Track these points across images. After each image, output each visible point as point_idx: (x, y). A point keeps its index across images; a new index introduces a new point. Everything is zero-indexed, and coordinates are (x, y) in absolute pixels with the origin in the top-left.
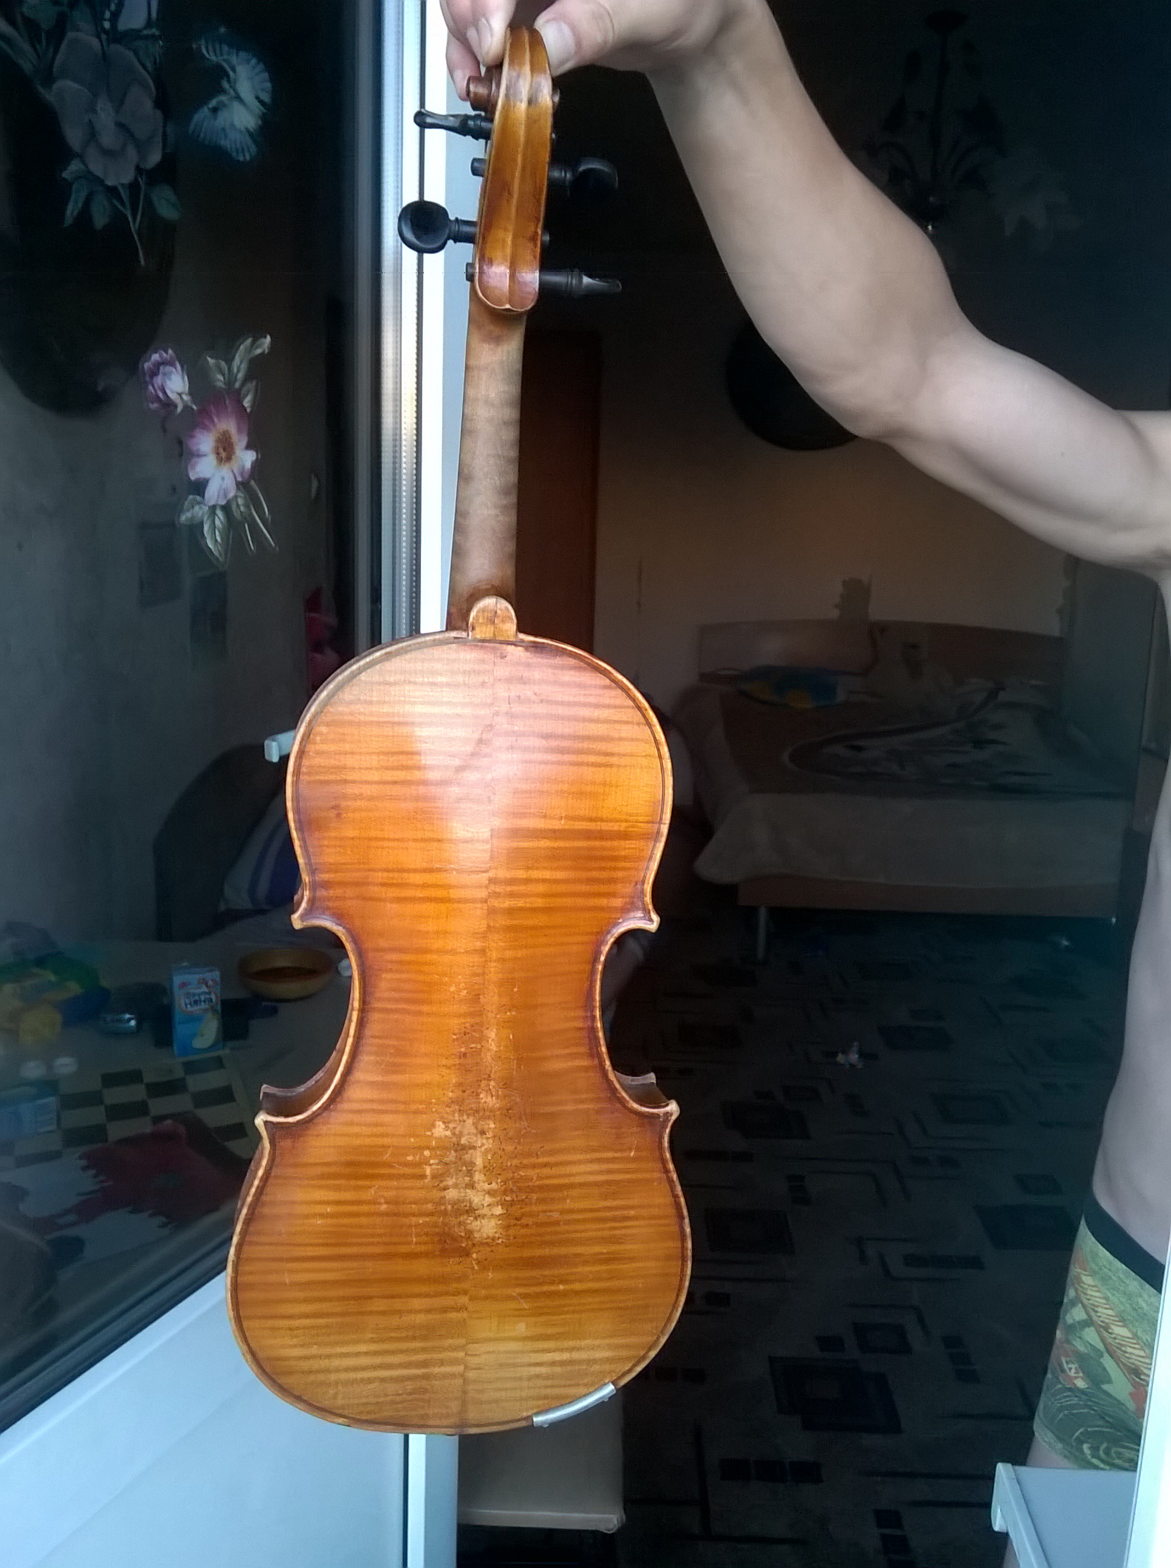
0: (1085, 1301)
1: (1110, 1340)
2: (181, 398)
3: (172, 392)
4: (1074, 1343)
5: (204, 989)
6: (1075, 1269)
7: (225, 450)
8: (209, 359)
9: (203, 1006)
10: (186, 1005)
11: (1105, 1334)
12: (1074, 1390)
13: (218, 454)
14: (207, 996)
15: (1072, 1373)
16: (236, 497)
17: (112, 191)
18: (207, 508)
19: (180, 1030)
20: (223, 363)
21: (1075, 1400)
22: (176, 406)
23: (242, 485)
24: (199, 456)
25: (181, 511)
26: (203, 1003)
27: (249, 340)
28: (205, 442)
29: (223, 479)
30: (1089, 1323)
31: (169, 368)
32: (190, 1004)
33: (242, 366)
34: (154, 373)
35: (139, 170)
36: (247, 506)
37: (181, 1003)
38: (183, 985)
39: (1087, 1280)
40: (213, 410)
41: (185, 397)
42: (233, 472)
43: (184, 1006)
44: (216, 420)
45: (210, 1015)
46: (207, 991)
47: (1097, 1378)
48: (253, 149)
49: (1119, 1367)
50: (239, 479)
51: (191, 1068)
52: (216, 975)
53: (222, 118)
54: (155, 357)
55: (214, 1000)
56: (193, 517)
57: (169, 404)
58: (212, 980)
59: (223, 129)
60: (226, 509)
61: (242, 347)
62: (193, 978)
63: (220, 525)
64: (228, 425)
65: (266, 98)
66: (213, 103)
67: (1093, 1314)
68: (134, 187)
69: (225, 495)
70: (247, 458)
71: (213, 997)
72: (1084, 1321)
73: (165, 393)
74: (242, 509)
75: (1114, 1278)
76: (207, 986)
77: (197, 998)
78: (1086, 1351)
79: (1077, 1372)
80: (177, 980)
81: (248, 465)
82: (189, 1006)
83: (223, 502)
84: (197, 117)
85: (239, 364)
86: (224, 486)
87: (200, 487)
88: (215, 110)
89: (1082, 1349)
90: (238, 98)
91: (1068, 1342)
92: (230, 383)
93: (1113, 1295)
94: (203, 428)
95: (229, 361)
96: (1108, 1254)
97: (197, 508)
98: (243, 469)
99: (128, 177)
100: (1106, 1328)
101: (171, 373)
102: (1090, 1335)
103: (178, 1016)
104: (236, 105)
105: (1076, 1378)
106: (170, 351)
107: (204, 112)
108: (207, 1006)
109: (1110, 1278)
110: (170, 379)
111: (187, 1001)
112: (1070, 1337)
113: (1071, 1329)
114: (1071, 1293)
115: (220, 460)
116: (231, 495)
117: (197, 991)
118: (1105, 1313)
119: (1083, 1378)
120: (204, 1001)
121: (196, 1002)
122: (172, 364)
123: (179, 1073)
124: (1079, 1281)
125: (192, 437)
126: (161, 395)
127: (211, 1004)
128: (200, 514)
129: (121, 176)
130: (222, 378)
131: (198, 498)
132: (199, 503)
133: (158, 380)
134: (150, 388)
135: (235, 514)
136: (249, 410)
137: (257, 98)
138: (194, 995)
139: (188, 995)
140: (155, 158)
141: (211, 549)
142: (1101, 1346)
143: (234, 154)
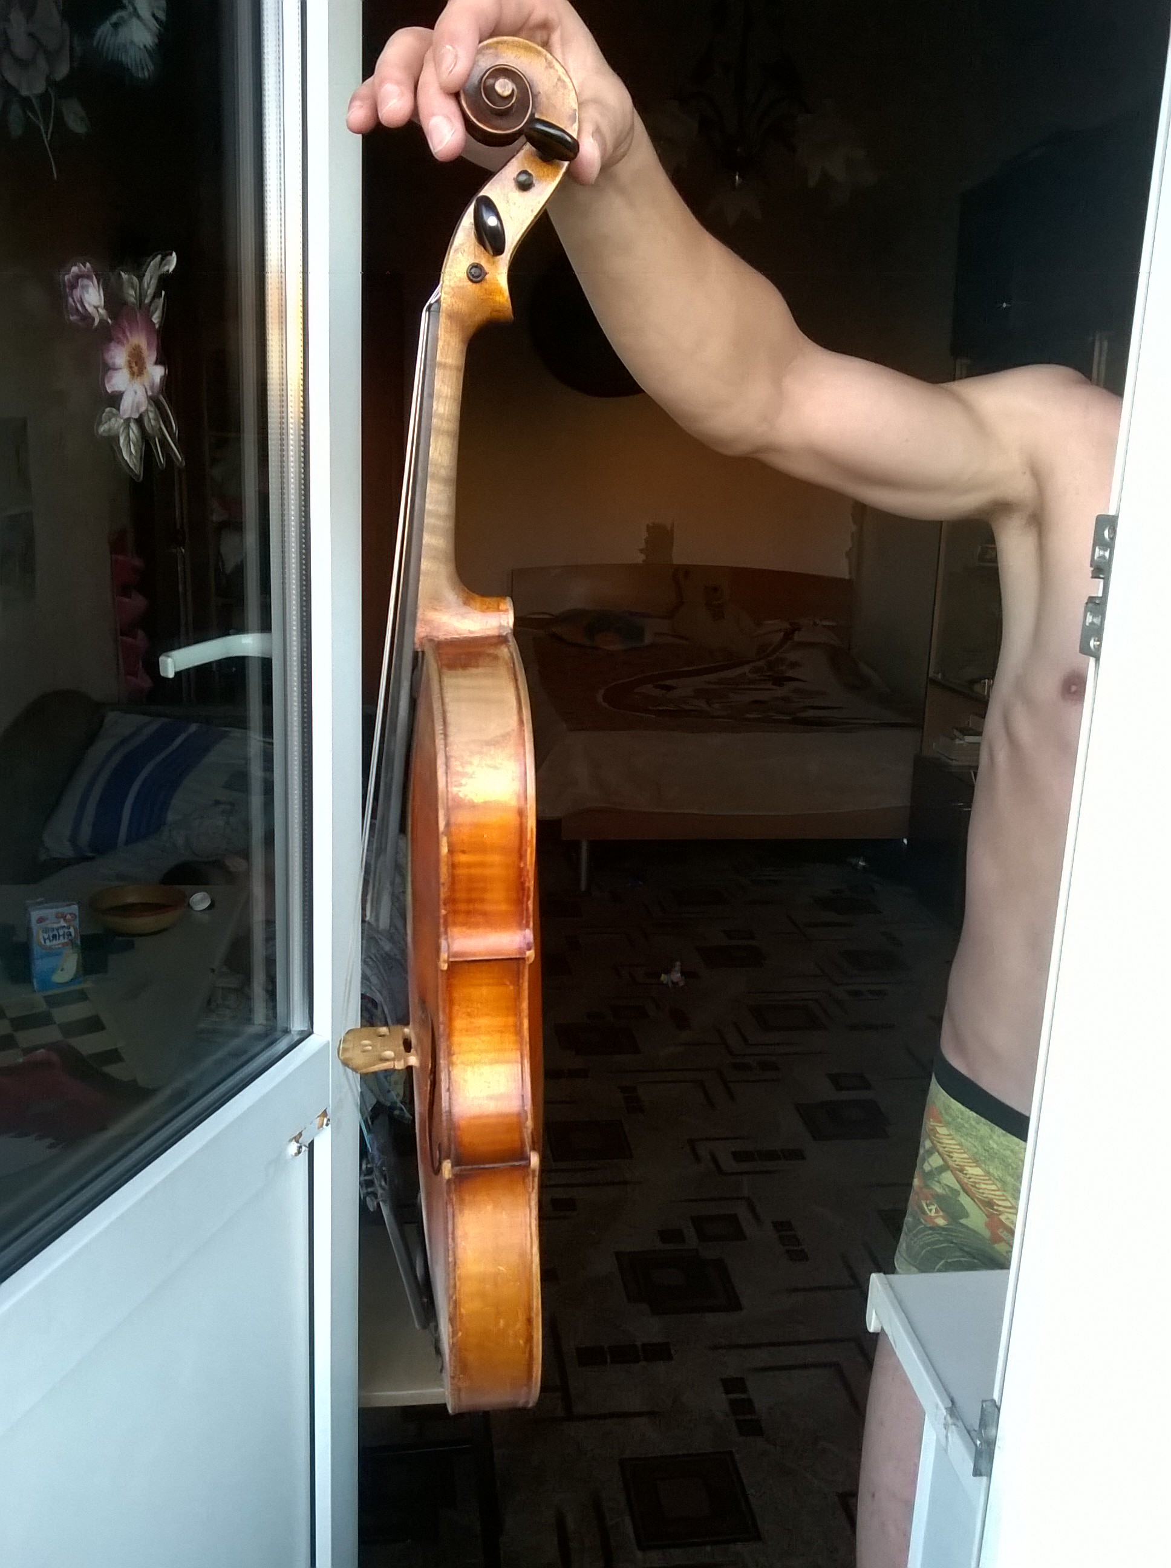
0: (941, 1150)
1: (966, 1180)
2: (98, 311)
3: (89, 304)
4: (933, 1187)
5: (63, 923)
6: (929, 1123)
7: (137, 366)
8: (122, 273)
9: (62, 940)
10: (45, 940)
11: (961, 1175)
12: (935, 1228)
13: (131, 367)
14: (66, 931)
15: (933, 1214)
16: (147, 410)
17: (26, 102)
18: (122, 421)
19: (40, 965)
20: (135, 280)
21: (937, 1237)
22: (93, 319)
23: (154, 400)
24: (115, 369)
25: (100, 423)
26: (61, 938)
27: (159, 256)
28: (119, 356)
29: (136, 393)
30: (946, 1167)
31: (86, 282)
32: (49, 938)
33: (152, 282)
34: (74, 286)
35: (50, 82)
36: (156, 419)
37: (39, 937)
38: (40, 920)
39: (942, 1130)
40: (126, 324)
41: (101, 311)
42: (144, 386)
43: (43, 942)
44: (128, 334)
45: (68, 951)
46: (65, 925)
47: (955, 1212)
48: (151, 67)
49: (974, 1201)
50: (150, 393)
51: (52, 1001)
52: (75, 908)
53: (124, 34)
54: (75, 269)
55: (73, 934)
56: (110, 430)
57: (87, 317)
58: (70, 914)
59: (125, 46)
60: (140, 421)
61: (152, 263)
62: (49, 912)
63: (134, 438)
64: (140, 340)
65: (162, 16)
66: (114, 18)
67: (948, 1159)
68: (44, 97)
69: (138, 408)
70: (157, 373)
71: (72, 930)
72: (941, 1167)
73: (84, 307)
74: (153, 422)
75: (966, 1125)
76: (65, 920)
77: (55, 932)
78: (944, 1193)
79: (937, 1212)
80: (35, 915)
81: (157, 380)
82: (47, 941)
83: (136, 416)
84: (99, 32)
85: (150, 280)
86: (137, 400)
87: (115, 399)
88: (116, 26)
89: (939, 1190)
90: (136, 13)
91: (927, 1186)
92: (141, 297)
93: (967, 1140)
94: (118, 343)
95: (141, 278)
96: (960, 1105)
97: (113, 420)
98: (153, 384)
99: (40, 87)
100: (962, 1170)
101: (87, 286)
102: (948, 1178)
103: (36, 950)
104: (134, 20)
105: (936, 1217)
106: (88, 265)
107: (105, 28)
108: (66, 940)
109: (963, 1126)
110: (88, 293)
111: (46, 936)
112: (929, 1182)
113: (930, 1175)
114: (927, 1144)
115: (133, 374)
116: (143, 409)
117: (56, 926)
118: (959, 1157)
119: (943, 1217)
120: (64, 935)
121: (54, 937)
122: (89, 277)
123: (44, 1007)
124: (934, 1130)
125: (108, 350)
126: (80, 308)
127: (70, 937)
128: (116, 426)
129: (33, 86)
130: (132, 292)
131: (114, 410)
132: (114, 415)
133: (77, 293)
134: (70, 300)
135: (147, 428)
136: (157, 326)
137: (154, 15)
138: (53, 930)
139: (46, 930)
140: (63, 70)
141: (126, 461)
142: (957, 1187)
143: (134, 70)
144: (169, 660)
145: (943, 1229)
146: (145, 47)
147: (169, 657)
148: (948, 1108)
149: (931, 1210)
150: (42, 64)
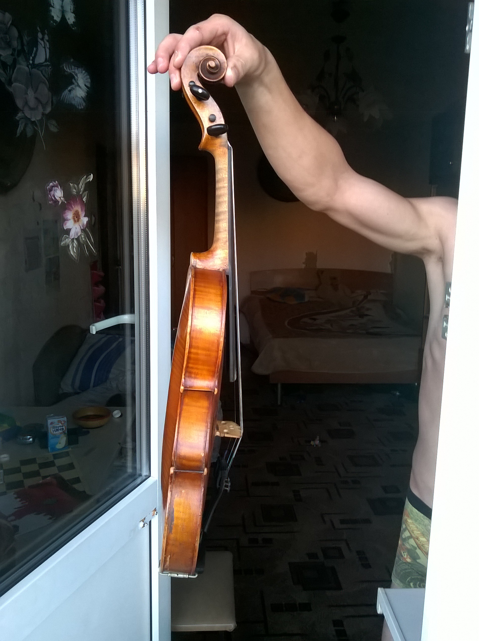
0: (409, 529)
1: (419, 543)
2: (61, 199)
3: (57, 197)
4: (406, 545)
5: (60, 425)
6: (405, 517)
7: (77, 218)
8: (71, 184)
9: (60, 431)
10: (53, 431)
11: (417, 541)
12: (407, 563)
13: (74, 219)
14: (62, 428)
15: (406, 557)
16: (81, 235)
17: (33, 123)
18: (71, 240)
19: (51, 441)
20: (76, 185)
21: (407, 567)
22: (59, 202)
23: (83, 230)
24: (68, 220)
25: (61, 241)
26: (60, 430)
27: (85, 176)
28: (69, 215)
29: (76, 228)
30: (411, 537)
31: (56, 188)
32: (55, 431)
33: (83, 186)
34: (51, 190)
35: (43, 114)
36: (85, 238)
37: (51, 430)
38: (52, 423)
39: (409, 521)
40: (72, 202)
41: (62, 198)
42: (80, 225)
43: (52, 432)
44: (73, 206)
45: (63, 435)
46: (61, 425)
47: (415, 557)
48: (84, 104)
49: (423, 552)
50: (82, 228)
51: (56, 456)
52: (65, 419)
53: (73, 93)
54: (51, 184)
55: (64, 429)
56: (65, 243)
57: (56, 201)
58: (64, 421)
59: (73, 97)
60: (78, 239)
61: (82, 179)
62: (55, 421)
63: (76, 246)
64: (78, 208)
65: (89, 85)
66: (69, 88)
67: (412, 533)
68: (41, 121)
69: (77, 234)
70: (85, 220)
71: (64, 427)
72: (409, 536)
73: (55, 198)
74: (83, 239)
75: (419, 519)
76: (61, 424)
77: (57, 428)
78: (410, 548)
79: (407, 556)
80: (49, 421)
81: (85, 223)
82: (54, 432)
83: (77, 237)
84: (63, 94)
85: (82, 185)
86: (77, 231)
87: (68, 232)
88: (70, 91)
89: (408, 547)
90: (78, 86)
91: (404, 545)
92: (78, 192)
93: (420, 526)
94: (69, 210)
95: (78, 185)
96: (416, 510)
97: (67, 240)
98: (83, 224)
99: (39, 118)
100: (417, 539)
101: (57, 190)
102: (412, 542)
103: (50, 436)
104: (78, 88)
105: (407, 558)
106: (56, 182)
107: (66, 92)
108: (62, 431)
109: (418, 519)
110: (56, 192)
111: (54, 430)
112: (404, 543)
113: (405, 540)
114: (404, 526)
115: (75, 221)
116: (79, 234)
117: (58, 426)
118: (417, 533)
119: (409, 558)
120: (60, 429)
121: (57, 430)
123: (52, 459)
124: (406, 521)
125: (65, 213)
126: (53, 198)
127: (63, 430)
128: (68, 242)
129: (36, 117)
130: (75, 191)
131: (67, 236)
132: (67, 238)
133: (52, 193)
134: (50, 196)
135: (81, 241)
136: (85, 202)
137: (85, 85)
138: (56, 427)
139: (54, 427)
140: (49, 109)
141: (72, 255)
142: (416, 546)
143: (77, 107)
144: (94, 327)
145: (409, 563)
146: (82, 97)
147: (93, 326)
148: (412, 511)
149: (405, 555)
150: (40, 107)
